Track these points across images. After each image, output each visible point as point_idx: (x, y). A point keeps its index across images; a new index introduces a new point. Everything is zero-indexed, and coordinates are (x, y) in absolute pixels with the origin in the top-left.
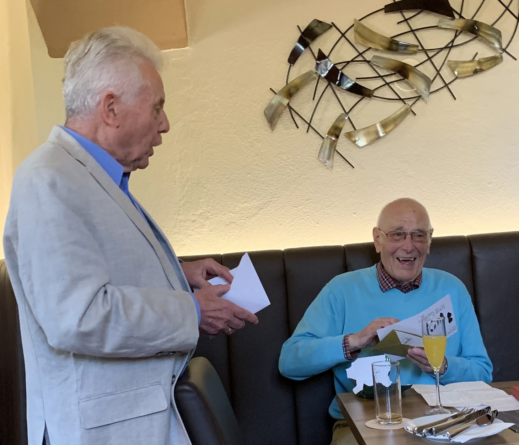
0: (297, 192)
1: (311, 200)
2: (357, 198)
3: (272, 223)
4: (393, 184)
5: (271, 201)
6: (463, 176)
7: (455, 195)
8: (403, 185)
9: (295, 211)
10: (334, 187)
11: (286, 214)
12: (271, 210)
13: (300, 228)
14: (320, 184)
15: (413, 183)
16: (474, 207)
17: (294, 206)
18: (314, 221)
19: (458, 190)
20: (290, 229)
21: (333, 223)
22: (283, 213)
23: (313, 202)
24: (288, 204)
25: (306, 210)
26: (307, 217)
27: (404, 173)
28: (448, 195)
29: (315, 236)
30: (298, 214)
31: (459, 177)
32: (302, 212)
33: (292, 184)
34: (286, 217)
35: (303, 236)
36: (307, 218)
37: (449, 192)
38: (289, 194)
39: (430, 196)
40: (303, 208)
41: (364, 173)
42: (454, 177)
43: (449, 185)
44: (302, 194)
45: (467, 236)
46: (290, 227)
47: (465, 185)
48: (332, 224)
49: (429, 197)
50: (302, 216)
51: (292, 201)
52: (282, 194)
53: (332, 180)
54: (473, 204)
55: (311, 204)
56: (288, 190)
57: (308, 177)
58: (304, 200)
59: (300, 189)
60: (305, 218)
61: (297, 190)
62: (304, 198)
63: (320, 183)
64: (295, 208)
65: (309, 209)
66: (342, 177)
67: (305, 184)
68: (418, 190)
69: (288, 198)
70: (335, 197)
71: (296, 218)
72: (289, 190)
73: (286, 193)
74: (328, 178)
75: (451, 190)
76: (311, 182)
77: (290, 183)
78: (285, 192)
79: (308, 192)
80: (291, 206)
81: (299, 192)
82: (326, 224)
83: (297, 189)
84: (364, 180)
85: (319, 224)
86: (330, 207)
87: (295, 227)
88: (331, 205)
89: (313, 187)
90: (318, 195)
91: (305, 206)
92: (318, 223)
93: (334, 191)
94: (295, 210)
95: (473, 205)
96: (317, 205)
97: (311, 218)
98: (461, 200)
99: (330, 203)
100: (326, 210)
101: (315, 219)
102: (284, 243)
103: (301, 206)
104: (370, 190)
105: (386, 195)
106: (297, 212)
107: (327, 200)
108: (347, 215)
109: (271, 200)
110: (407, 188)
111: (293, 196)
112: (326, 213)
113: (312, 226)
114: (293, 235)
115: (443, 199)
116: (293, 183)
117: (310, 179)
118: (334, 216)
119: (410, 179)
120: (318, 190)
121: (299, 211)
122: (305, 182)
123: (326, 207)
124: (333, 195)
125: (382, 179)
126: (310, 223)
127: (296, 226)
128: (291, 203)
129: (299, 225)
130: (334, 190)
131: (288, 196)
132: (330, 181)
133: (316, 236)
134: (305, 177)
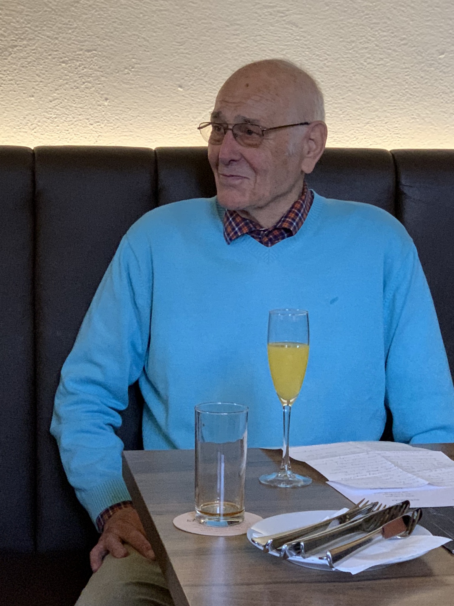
0: (70, 33)
1: (95, 50)
2: (189, 56)
3: (15, 91)
4: (260, 35)
5: (16, 46)
6: (392, 33)
7: (376, 70)
8: (278, 40)
9: (62, 70)
10: (144, 29)
11: (44, 74)
12: (14, 64)
13: (69, 106)
14: (116, 20)
15: (298, 38)
16: (408, 95)
17: (61, 60)
18: (99, 93)
19: (382, 59)
20: (50, 106)
21: (137, 101)
22: (38, 72)
23: (100, 55)
24: (50, 55)
25: (85, 70)
26: (86, 84)
27: (282, 17)
28: (362, 68)
29: (98, 124)
30: (68, 77)
31: (385, 34)
32: (76, 74)
33: (60, 15)
34: (43, 80)
35: (75, 123)
36: (86, 88)
37: (365, 61)
38: (54, 35)
39: (328, 67)
40: (79, 66)
41: (204, 9)
42: (376, 33)
43: (366, 48)
44: (79, 38)
45: (390, 151)
46: (51, 102)
47: (395, 50)
48: (135, 104)
49: (325, 68)
50: (75, 81)
51: (57, 49)
52: (39, 33)
53: (141, 15)
54: (406, 90)
55: (96, 60)
56: (50, 25)
57: (94, 5)
58: (82, 50)
59: (76, 28)
60: (82, 86)
61: (70, 29)
62: (83, 46)
63: (117, 18)
64: (63, 65)
65: (90, 69)
66: (161, 10)
67: (86, 18)
68: (307, 53)
69: (50, 42)
70: (145, 51)
71: (64, 85)
72: (54, 28)
73: (48, 33)
74: (133, 9)
75: (369, 58)
76: (99, 14)
77: (55, 12)
78: (44, 30)
80: (56, 59)
81: (73, 32)
82: (123, 102)
83: (69, 26)
84: (203, 21)
85: (109, 102)
86: (133, 70)
87: (61, 103)
88: (136, 66)
89: (102, 26)
90: (112, 43)
91: (84, 63)
92: (106, 99)
93: (144, 38)
94: (63, 68)
95: (406, 92)
96: (108, 63)
97: (94, 88)
98: (386, 80)
99: (134, 60)
100: (125, 74)
101: (101, 90)
102: (35, 132)
103: (74, 61)
104: (214, 42)
105: (244, 56)
106: (66, 72)
107: (128, 54)
108: (166, 87)
109: (16, 43)
110: (286, 45)
111: (60, 39)
112: (125, 81)
113: (94, 102)
114: (56, 118)
115: (352, 75)
116: (62, 14)
118: (141, 87)
119: (293, 29)
120: (112, 33)
121: (70, 72)
122: (87, 14)
123: (126, 68)
124: (141, 46)
125: (238, 22)
126: (91, 97)
127: (64, 101)
128: (55, 53)
129: (68, 100)
130: (142, 36)
131: (50, 40)
132: (137, 17)
133: (102, 126)
134: (87, 4)
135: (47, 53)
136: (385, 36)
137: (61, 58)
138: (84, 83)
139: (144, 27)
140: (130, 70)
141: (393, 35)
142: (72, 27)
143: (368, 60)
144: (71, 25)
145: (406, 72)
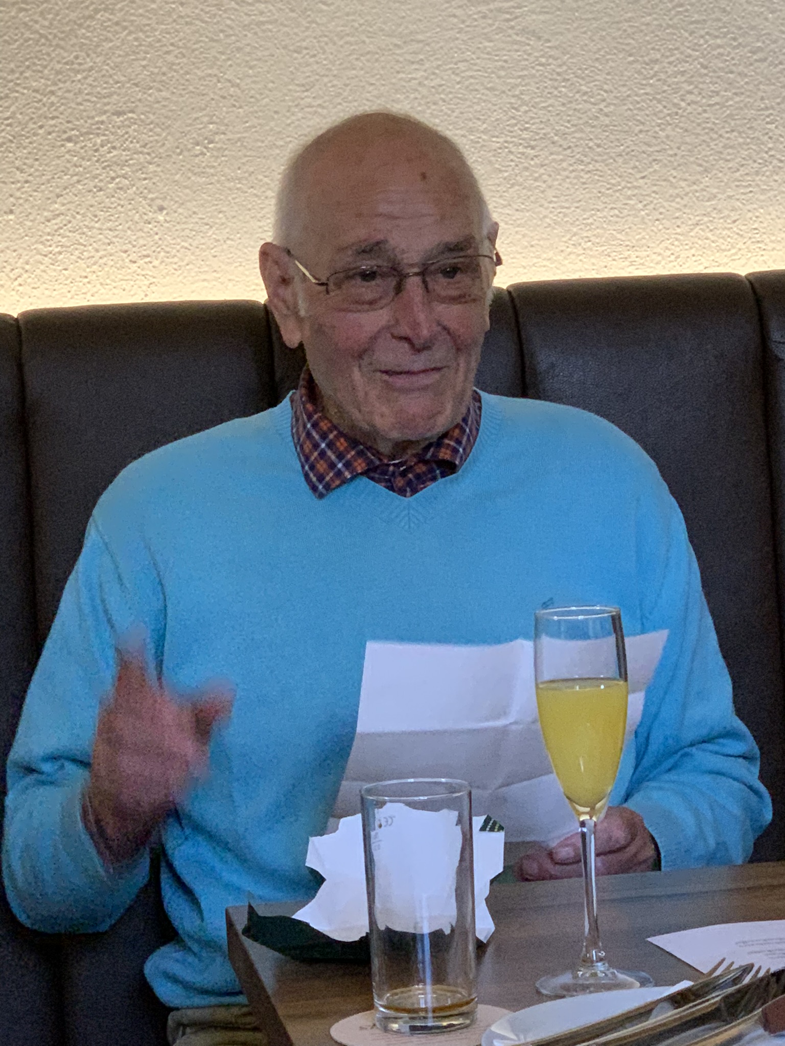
0: (79, 81)
1: (132, 112)
2: (325, 112)
4: (466, 61)
6: (735, 39)
7: (706, 115)
8: (502, 68)
9: (67, 156)
10: (230, 63)
11: (31, 166)
13: (87, 227)
14: (171, 48)
15: (543, 60)
16: (775, 162)
17: (65, 136)
18: (145, 198)
19: (717, 93)
20: (48, 230)
21: (224, 209)
22: (17, 163)
23: (142, 121)
24: (41, 127)
25: (115, 153)
26: (117, 180)
27: (508, 20)
28: (677, 114)
29: (147, 260)
30: (81, 169)
31: (719, 41)
32: (97, 161)
33: (58, 46)
34: (30, 178)
35: (101, 261)
36: (119, 188)
37: (683, 100)
38: (47, 86)
39: (607, 115)
40: (102, 146)
41: (348, 14)
42: (702, 41)
43: (683, 73)
44: (99, 89)
45: (746, 277)
46: (49, 221)
47: (741, 74)
48: (221, 215)
49: (602, 118)
50: (95, 177)
51: (55, 114)
52: (18, 85)
53: (221, 35)
54: (771, 153)
55: (135, 130)
56: (39, 68)
57: (125, 21)
58: (105, 112)
59: (91, 69)
60: (110, 186)
61: (78, 72)
62: (108, 104)
63: (172, 44)
64: (70, 145)
65: (124, 150)
66: (263, 23)
67: (110, 48)
68: (563, 89)
69: (40, 101)
70: (234, 106)
71: (73, 185)
72: (46, 72)
73: (34, 84)
74: (203, 25)
75: (690, 92)
76: (136, 39)
77: (47, 39)
78: (26, 78)
79: (123, 79)
80: (54, 135)
81: (85, 78)
82: (194, 213)
83: (76, 66)
84: (348, 39)
85: (167, 214)
86: (211, 146)
87: (70, 222)
88: (217, 138)
89: (144, 63)
90: (164, 94)
91: (112, 138)
92: (161, 209)
93: (229, 81)
94: (69, 151)
95: (772, 156)
96: (158, 135)
97: (134, 188)
98: (728, 135)
99: (211, 126)
100: (197, 156)
101: (150, 192)
102: (20, 285)
103: (91, 136)
104: (373, 81)
105: (435, 104)
106: (75, 159)
107: (199, 114)
110: (520, 77)
111: (60, 93)
112: (197, 170)
113: (137, 217)
114: (60, 253)
115: (657, 129)
116: (62, 43)
117: (132, 28)
118: (229, 180)
119: (531, 43)
120: (164, 74)
121: (83, 159)
122: (111, 41)
123: (198, 144)
124: (224, 98)
125: (420, 37)
126: (130, 207)
127: (74, 218)
128: (52, 122)
129: (84, 215)
130: (226, 76)
131: (39, 97)
132: (212, 40)
133: (156, 263)
134: (109, 20)
135: (35, 123)
136: (719, 46)
137: (65, 132)
138: (113, 179)
139: (229, 59)
140: (206, 148)
141: (735, 44)
142: (82, 67)
143: (689, 98)
144: (80, 64)
145: (768, 116)
